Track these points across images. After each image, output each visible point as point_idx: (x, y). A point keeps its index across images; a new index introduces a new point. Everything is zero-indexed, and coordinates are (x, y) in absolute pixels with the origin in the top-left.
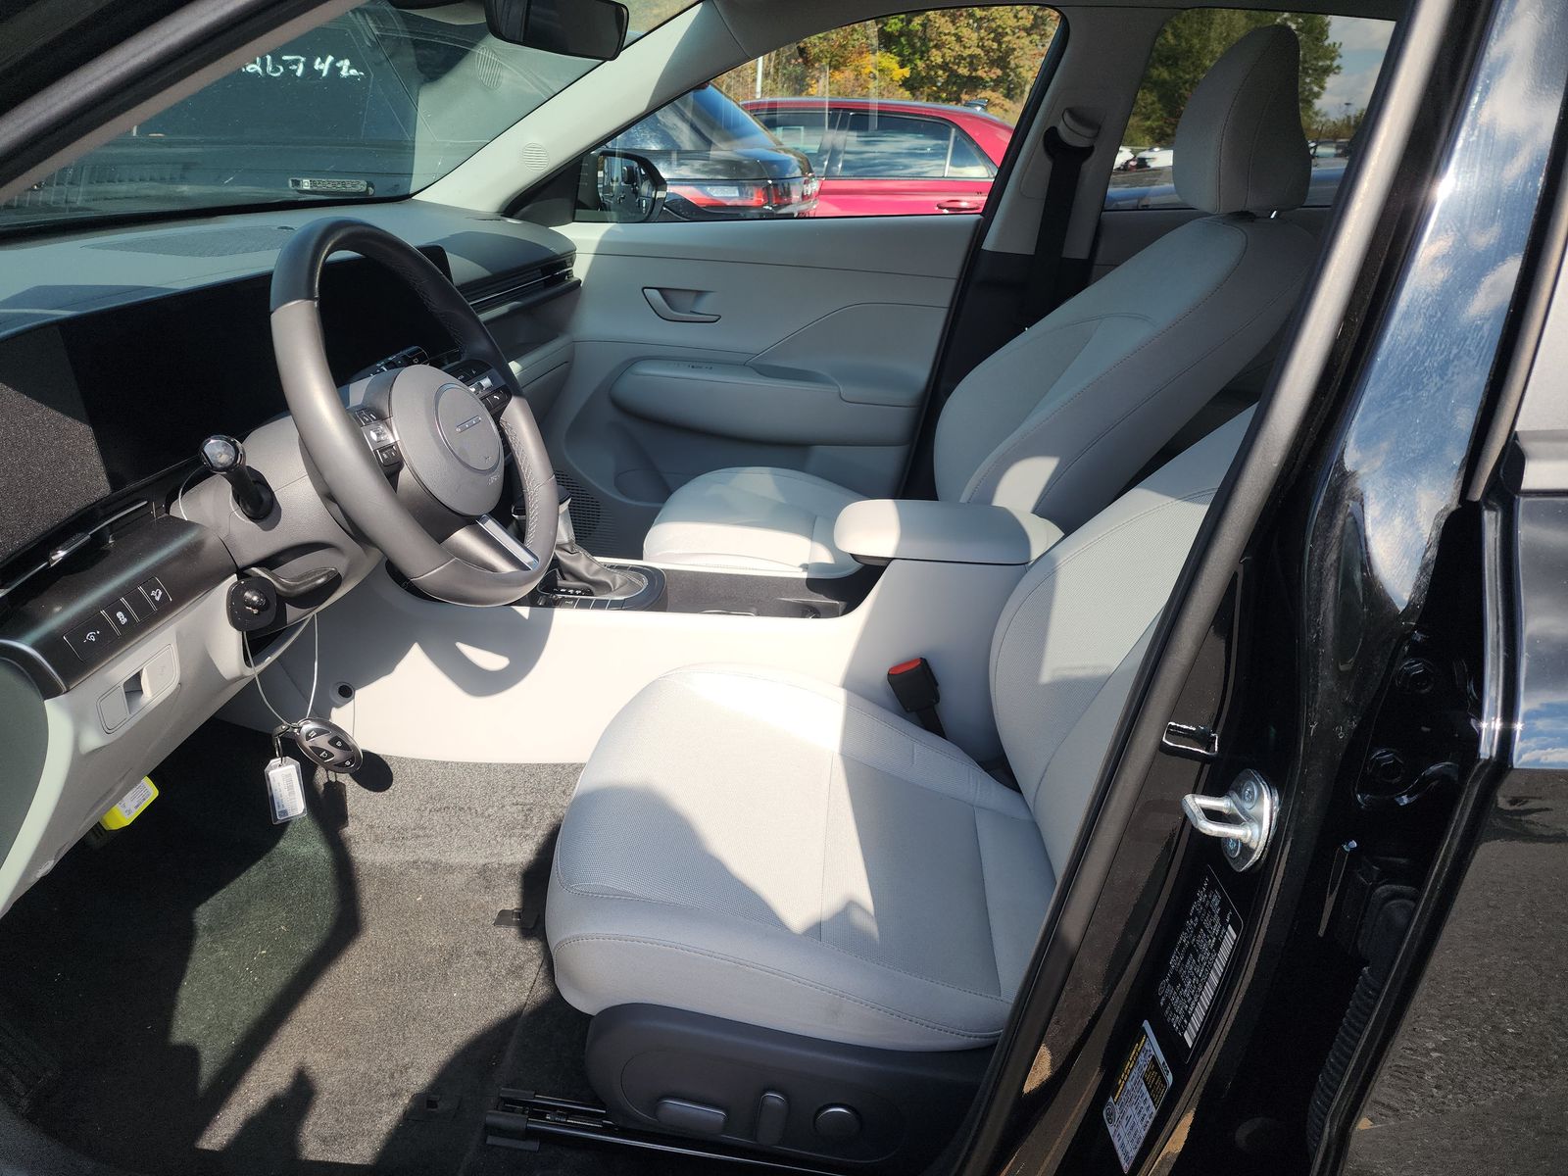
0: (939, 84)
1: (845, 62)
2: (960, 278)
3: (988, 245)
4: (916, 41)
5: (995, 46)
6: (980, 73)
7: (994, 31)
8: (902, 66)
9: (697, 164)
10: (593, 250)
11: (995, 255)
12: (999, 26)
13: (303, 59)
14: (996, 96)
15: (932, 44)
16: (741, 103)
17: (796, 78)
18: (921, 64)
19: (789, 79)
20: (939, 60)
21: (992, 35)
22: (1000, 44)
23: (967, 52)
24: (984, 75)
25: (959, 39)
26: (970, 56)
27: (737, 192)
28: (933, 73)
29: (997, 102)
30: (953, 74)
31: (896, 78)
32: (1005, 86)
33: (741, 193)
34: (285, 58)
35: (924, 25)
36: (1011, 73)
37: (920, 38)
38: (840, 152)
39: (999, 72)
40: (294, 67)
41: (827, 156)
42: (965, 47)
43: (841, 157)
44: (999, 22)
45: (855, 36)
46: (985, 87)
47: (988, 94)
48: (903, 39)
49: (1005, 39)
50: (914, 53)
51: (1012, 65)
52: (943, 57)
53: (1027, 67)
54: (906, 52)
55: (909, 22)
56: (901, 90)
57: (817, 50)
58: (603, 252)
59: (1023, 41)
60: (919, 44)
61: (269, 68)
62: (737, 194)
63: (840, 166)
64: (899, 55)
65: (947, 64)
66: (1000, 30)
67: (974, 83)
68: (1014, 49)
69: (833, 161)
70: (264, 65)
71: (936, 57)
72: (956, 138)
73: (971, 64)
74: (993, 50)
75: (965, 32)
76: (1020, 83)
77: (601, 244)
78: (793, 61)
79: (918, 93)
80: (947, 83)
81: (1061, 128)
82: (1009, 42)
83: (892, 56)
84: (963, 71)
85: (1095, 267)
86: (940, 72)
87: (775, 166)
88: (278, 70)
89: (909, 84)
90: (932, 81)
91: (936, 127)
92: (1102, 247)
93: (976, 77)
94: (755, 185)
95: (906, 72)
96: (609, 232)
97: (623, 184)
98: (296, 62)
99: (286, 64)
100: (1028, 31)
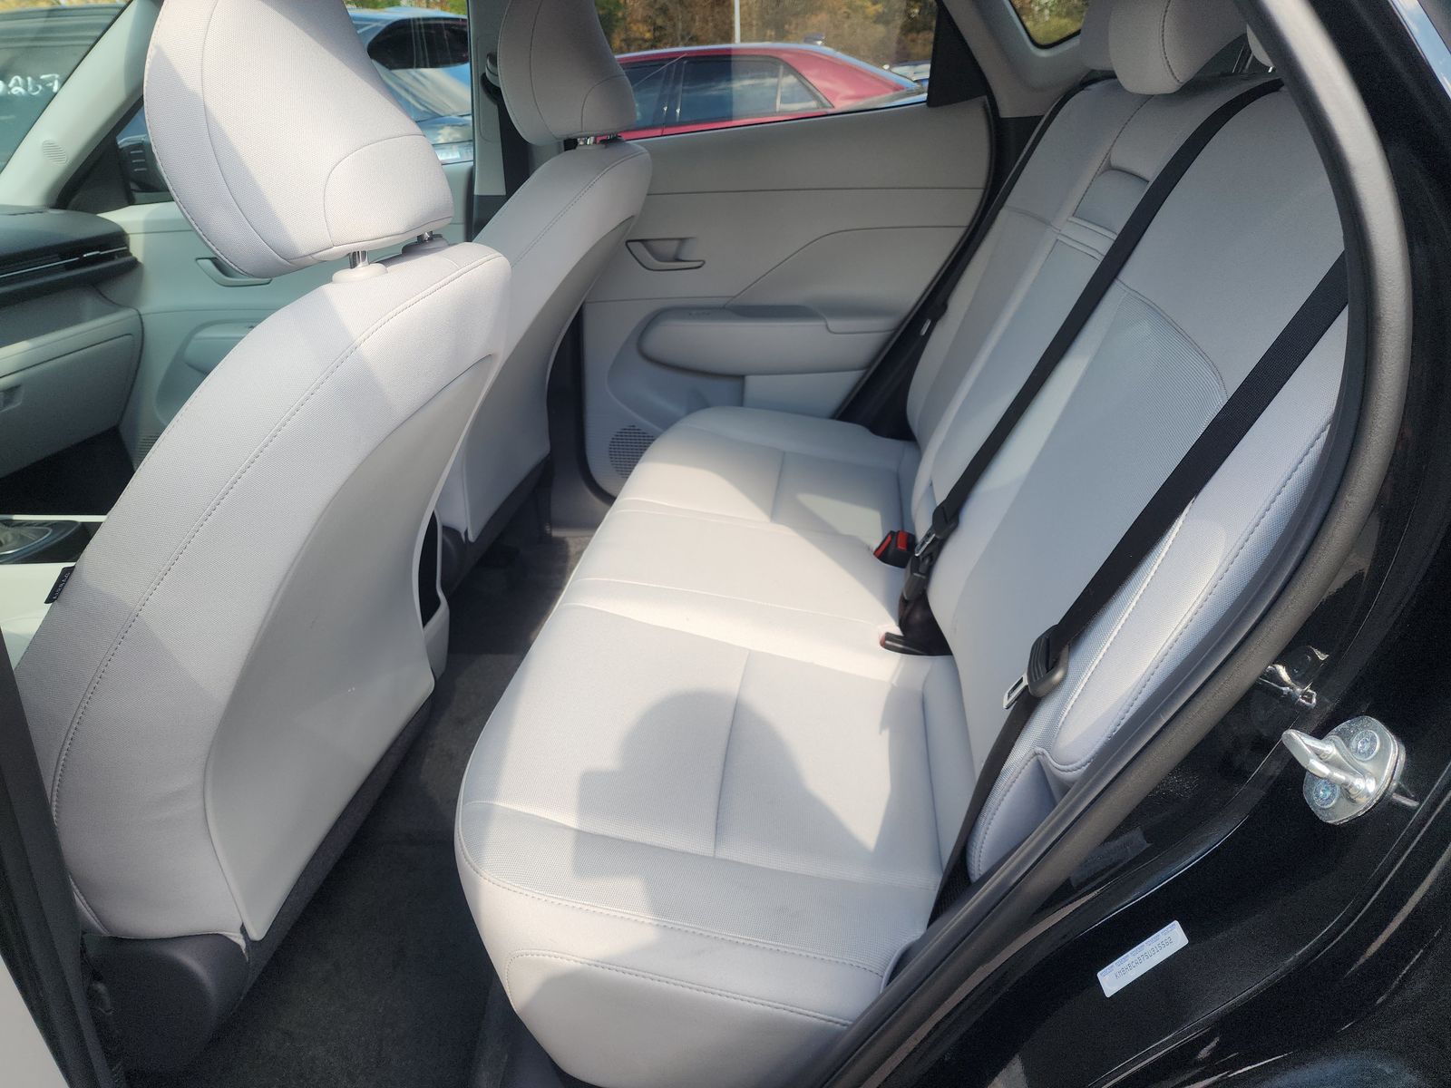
13: (57, 76)
34: (43, 77)
40: (51, 84)
61: (30, 89)
70: (26, 87)
88: (37, 89)
98: (52, 80)
99: (44, 83)
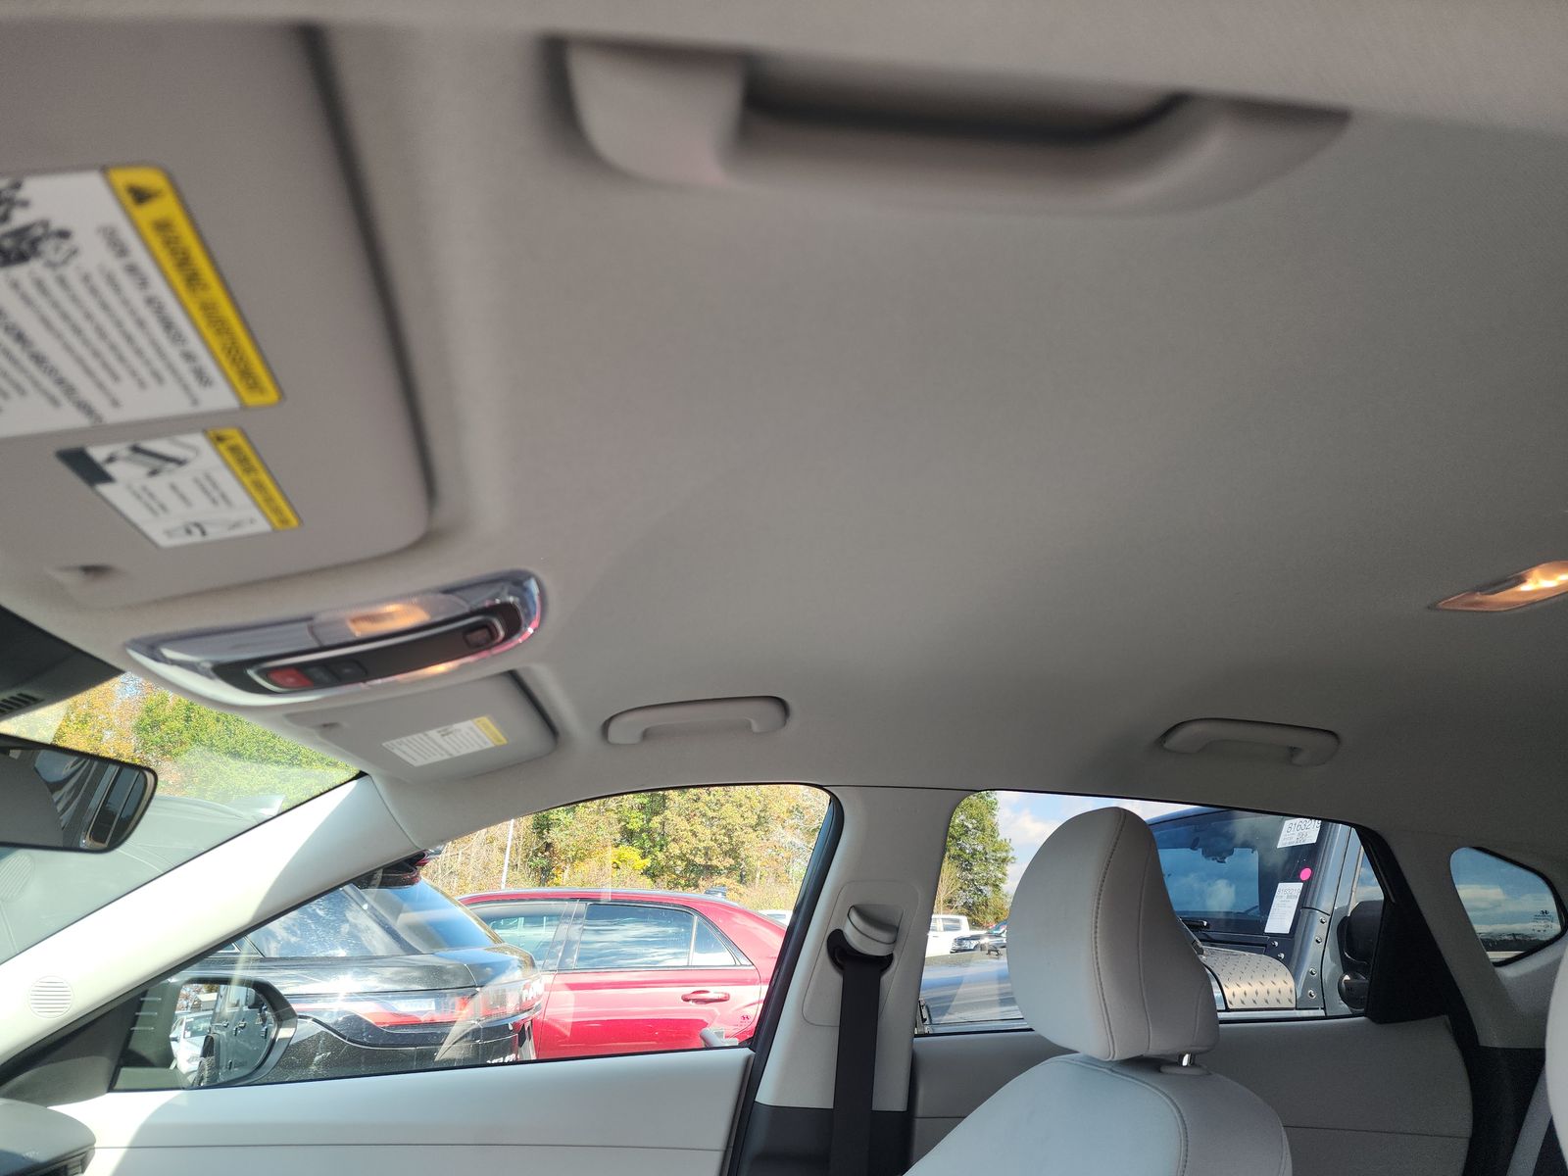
0: (678, 872)
1: (589, 854)
2: (728, 1147)
3: (765, 1095)
4: (656, 836)
5: (727, 840)
6: (715, 862)
7: (725, 827)
8: (644, 857)
9: (388, 972)
10: (126, 1141)
11: (776, 1110)
12: (729, 824)
14: (731, 882)
15: (670, 839)
16: (456, 898)
17: (542, 868)
18: (660, 856)
19: (535, 869)
20: (677, 852)
21: (724, 831)
22: (730, 837)
23: (701, 845)
24: (719, 864)
25: (694, 834)
26: (705, 848)
27: (433, 1003)
28: (672, 863)
29: (732, 886)
30: (690, 863)
31: (637, 867)
32: (738, 873)
33: (438, 1005)
35: (663, 824)
36: (743, 862)
37: (659, 834)
38: (575, 942)
39: (732, 862)
41: (561, 948)
42: (700, 841)
43: (576, 947)
44: (731, 821)
45: (600, 833)
46: (720, 874)
47: (723, 880)
48: (644, 835)
49: (736, 834)
50: (654, 846)
51: (743, 856)
52: (680, 849)
53: (755, 858)
54: (648, 844)
55: (649, 821)
56: (642, 878)
57: (563, 844)
58: (146, 1144)
59: (750, 836)
60: (658, 839)
62: (433, 1007)
63: (575, 957)
64: (642, 848)
65: (685, 855)
66: (730, 827)
67: (710, 870)
68: (743, 843)
69: (567, 952)
71: (674, 849)
72: (699, 925)
73: (706, 854)
74: (725, 843)
75: (699, 829)
76: (750, 871)
77: (145, 1129)
78: (540, 854)
79: (658, 880)
80: (685, 870)
81: (849, 932)
82: (738, 836)
83: (634, 848)
84: (700, 860)
85: (918, 1120)
86: (679, 862)
87: (489, 969)
89: (651, 873)
90: (671, 869)
91: (679, 913)
92: (922, 1093)
93: (711, 866)
94: (458, 995)
95: (648, 862)
96: (166, 1108)
97: (246, 1009)
100: (754, 828)
